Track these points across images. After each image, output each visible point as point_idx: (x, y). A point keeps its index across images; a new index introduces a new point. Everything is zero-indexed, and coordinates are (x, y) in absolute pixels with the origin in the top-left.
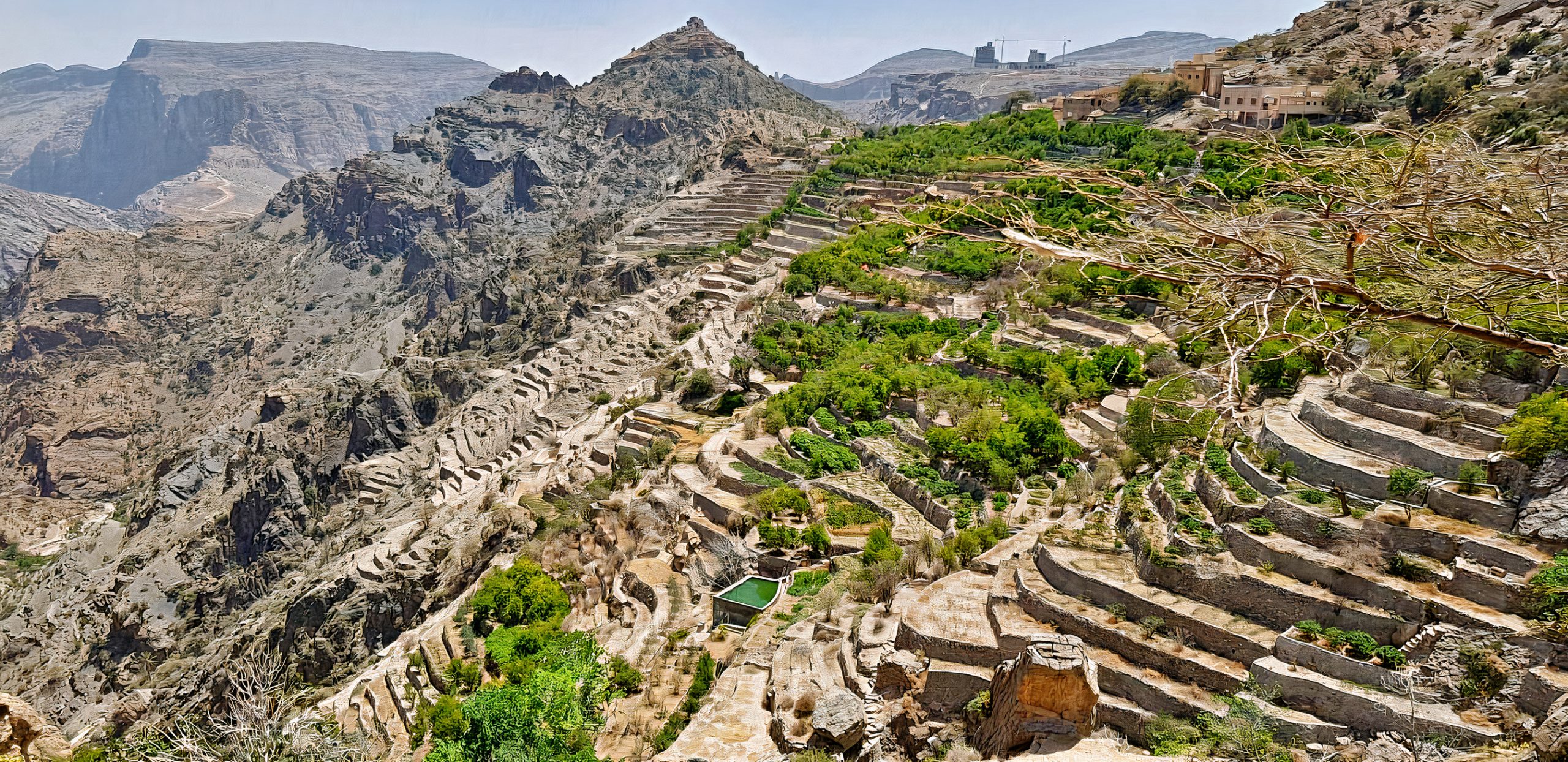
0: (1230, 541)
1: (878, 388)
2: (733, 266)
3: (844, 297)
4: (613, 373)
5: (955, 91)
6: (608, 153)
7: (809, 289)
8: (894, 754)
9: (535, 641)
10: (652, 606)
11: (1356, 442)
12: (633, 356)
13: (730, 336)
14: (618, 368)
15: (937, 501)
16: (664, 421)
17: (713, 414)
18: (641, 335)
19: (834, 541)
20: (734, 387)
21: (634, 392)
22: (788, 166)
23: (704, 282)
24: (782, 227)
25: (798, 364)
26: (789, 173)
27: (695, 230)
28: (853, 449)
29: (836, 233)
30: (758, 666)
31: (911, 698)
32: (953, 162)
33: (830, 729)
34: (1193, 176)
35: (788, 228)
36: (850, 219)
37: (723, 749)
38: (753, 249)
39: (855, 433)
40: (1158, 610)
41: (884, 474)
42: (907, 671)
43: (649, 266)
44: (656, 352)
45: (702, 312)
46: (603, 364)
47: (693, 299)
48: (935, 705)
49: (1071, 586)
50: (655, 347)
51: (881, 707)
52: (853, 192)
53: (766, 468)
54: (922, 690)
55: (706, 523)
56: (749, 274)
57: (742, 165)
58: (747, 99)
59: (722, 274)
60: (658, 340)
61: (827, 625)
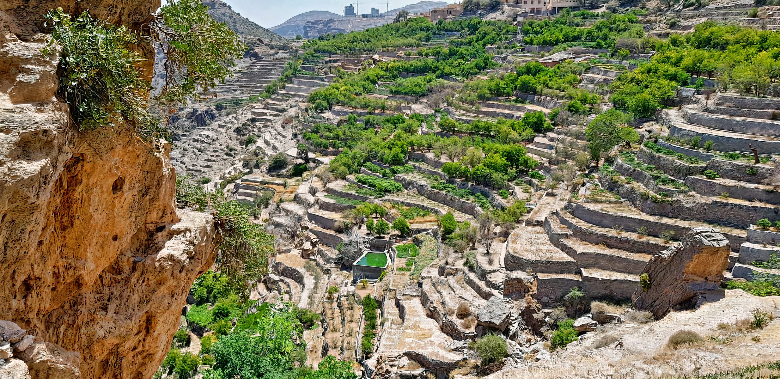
0: (694, 186)
1: (402, 147)
2: (269, 104)
3: (349, 110)
4: (208, 166)
5: (337, 29)
6: (161, 61)
7: (326, 109)
8: (526, 331)
9: (227, 309)
10: (299, 279)
11: (738, 129)
12: (218, 156)
13: (284, 137)
14: (210, 164)
15: (463, 200)
16: (261, 182)
17: (290, 177)
18: (221, 145)
19: (412, 227)
20: (300, 161)
21: (230, 173)
22: (281, 55)
23: (254, 113)
24: (292, 82)
25: (334, 146)
26: (282, 58)
27: (235, 90)
28: (396, 180)
29: (325, 83)
30: (412, 296)
31: (530, 297)
32: (384, 43)
33: (493, 320)
34: (519, 37)
35: (296, 82)
36: (332, 75)
37: (420, 344)
38: (278, 94)
39: (394, 172)
40: (668, 227)
41: (421, 191)
42: (525, 282)
43: (212, 111)
44: (232, 153)
45: (256, 130)
46: (200, 162)
47: (249, 123)
48: (545, 299)
49: (605, 222)
50: (231, 150)
51: (513, 305)
52: (330, 61)
53: (348, 195)
54: (536, 292)
55: (319, 229)
56: (280, 107)
57: (256, 55)
58: (237, 30)
59: (264, 109)
60: (232, 146)
61: (448, 266)
